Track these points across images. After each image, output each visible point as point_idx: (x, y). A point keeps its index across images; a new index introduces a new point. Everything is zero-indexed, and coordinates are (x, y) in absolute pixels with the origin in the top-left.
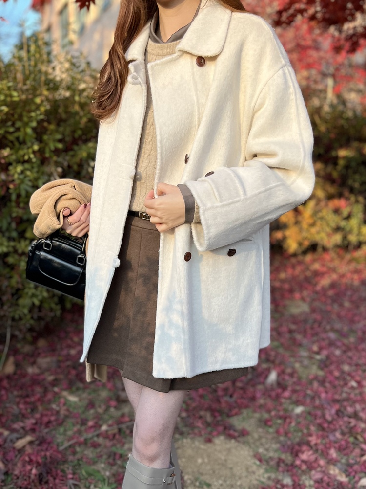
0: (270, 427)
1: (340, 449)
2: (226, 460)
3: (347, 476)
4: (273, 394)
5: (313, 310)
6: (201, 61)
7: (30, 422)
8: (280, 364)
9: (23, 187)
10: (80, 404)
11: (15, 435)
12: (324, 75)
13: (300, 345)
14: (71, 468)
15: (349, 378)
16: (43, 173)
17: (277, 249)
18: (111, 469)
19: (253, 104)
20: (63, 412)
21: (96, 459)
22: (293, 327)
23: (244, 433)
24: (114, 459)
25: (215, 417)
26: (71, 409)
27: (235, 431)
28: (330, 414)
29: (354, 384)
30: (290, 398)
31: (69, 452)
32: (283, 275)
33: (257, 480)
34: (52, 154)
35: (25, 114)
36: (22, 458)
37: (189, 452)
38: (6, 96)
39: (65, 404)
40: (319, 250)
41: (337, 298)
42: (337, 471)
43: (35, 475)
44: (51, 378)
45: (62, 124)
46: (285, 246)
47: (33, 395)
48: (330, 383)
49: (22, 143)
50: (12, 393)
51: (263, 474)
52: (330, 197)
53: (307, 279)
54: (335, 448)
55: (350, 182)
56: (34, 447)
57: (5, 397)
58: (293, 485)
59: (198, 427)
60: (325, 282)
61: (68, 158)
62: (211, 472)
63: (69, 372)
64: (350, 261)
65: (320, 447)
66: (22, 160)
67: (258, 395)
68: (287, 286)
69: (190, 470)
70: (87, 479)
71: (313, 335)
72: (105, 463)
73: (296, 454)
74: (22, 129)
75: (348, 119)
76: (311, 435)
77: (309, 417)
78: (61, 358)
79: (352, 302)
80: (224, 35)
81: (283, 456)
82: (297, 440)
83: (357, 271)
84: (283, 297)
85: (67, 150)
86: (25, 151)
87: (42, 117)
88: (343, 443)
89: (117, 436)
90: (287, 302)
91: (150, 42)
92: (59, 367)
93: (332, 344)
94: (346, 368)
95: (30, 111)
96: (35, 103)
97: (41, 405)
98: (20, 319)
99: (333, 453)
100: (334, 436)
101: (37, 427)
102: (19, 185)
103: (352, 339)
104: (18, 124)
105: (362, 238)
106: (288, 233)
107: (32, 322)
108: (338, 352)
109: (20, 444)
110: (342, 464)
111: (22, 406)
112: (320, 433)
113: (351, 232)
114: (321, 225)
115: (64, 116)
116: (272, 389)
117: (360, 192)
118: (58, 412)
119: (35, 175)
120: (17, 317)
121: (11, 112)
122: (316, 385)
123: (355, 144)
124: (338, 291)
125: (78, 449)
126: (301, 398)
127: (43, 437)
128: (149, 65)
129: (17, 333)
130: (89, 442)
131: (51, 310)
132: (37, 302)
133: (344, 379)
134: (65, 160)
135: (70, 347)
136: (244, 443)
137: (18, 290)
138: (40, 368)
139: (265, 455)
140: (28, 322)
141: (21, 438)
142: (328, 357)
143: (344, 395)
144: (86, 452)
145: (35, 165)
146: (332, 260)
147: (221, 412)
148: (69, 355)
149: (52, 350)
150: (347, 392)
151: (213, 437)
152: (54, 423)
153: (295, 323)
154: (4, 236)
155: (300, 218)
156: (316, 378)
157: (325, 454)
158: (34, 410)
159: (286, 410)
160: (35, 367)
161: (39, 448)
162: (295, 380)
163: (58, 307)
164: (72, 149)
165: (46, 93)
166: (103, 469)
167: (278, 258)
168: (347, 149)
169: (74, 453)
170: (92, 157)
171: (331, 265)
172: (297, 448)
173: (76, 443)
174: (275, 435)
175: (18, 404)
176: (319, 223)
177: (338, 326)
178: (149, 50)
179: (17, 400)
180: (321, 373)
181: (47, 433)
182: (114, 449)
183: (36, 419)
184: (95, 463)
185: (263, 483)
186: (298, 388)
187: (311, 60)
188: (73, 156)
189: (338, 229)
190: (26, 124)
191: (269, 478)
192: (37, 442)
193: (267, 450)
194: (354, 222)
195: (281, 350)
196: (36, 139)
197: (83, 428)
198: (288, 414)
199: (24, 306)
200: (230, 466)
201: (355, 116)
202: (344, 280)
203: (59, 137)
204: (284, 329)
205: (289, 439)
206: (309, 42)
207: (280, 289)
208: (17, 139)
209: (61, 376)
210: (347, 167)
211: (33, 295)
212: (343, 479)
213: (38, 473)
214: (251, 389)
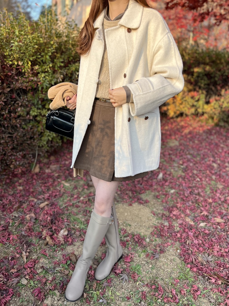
0: (159, 199)
1: (191, 210)
2: (138, 214)
3: (194, 222)
4: (161, 183)
5: (181, 145)
6: (129, 30)
7: (47, 195)
8: (164, 170)
9: (45, 84)
10: (70, 187)
11: (40, 201)
12: (189, 31)
13: (174, 161)
14: (66, 217)
15: (196, 177)
16: (54, 77)
17: (164, 115)
18: (85, 218)
19: (153, 50)
20: (62, 191)
21: (78, 213)
22: (171, 152)
23: (147, 202)
24: (86, 213)
25: (133, 194)
26: (66, 190)
27: (143, 201)
28: (187, 193)
29: (198, 179)
30: (168, 186)
31: (65, 210)
32: (166, 128)
33: (152, 223)
34: (58, 68)
35: (46, 49)
36: (43, 212)
37: (121, 210)
38: (37, 40)
39: (63, 187)
40: (184, 116)
41: (192, 139)
42: (189, 220)
43: (50, 220)
44: (57, 175)
45: (63, 54)
46: (168, 114)
47: (48, 183)
48: (187, 179)
49: (45, 63)
50: (38, 181)
51: (155, 220)
52: (190, 91)
53: (178, 129)
54: (189, 209)
55: (199, 84)
56: (49, 207)
57: (35, 183)
58: (169, 226)
59: (126, 199)
60: (187, 131)
61: (66, 71)
62: (131, 219)
63: (65, 172)
64: (199, 121)
65: (182, 209)
66: (44, 71)
67: (154, 184)
68: (168, 133)
69: (122, 218)
70: (73, 222)
71: (180, 156)
72: (82, 215)
73: (171, 212)
74: (44, 56)
75: (199, 54)
76: (178, 203)
77: (177, 195)
78: (61, 165)
79: (199, 141)
80: (140, 19)
81: (165, 213)
82: (172, 205)
83: (201, 126)
84: (166, 137)
85: (65, 66)
86: (46, 67)
87: (54, 51)
88: (193, 206)
89: (88, 202)
90: (168, 140)
91: (105, 20)
92: (61, 170)
93: (189, 160)
94: (195, 172)
95: (48, 48)
96: (50, 44)
97: (52, 187)
98: (42, 146)
99: (188, 211)
100: (189, 203)
101: (50, 198)
102: (43, 83)
103: (198, 159)
104: (43, 54)
105: (204, 111)
106: (169, 107)
107: (48, 148)
108: (191, 164)
109: (42, 205)
110: (192, 217)
111: (43, 188)
112: (182, 202)
113: (199, 107)
114: (185, 104)
115: (64, 50)
116: (160, 181)
117: (204, 89)
118: (60, 191)
119: (50, 78)
120: (41, 146)
121: (39, 48)
122: (181, 179)
123: (202, 66)
124: (192, 136)
125: (69, 208)
126: (173, 186)
127: (53, 202)
128: (105, 31)
129: (41, 153)
130: (75, 205)
131: (57, 143)
132: (50, 139)
133: (194, 177)
134: (65, 71)
135: (65, 160)
136: (147, 206)
137: (41, 133)
138: (52, 170)
139: (156, 212)
140: (46, 148)
141: (43, 203)
142: (187, 167)
143: (194, 184)
144: (73, 210)
145: (50, 74)
146: (190, 120)
147: (136, 192)
148: (65, 164)
149: (57, 161)
150: (195, 183)
151: (133, 203)
152: (58, 196)
153: (171, 150)
154: (35, 107)
155: (175, 101)
156: (181, 176)
157: (184, 212)
158: (48, 189)
159: (167, 191)
160: (49, 169)
161: (51, 207)
162: (171, 177)
163: (61, 141)
164: (68, 66)
165: (56, 39)
166: (81, 217)
167: (164, 119)
168: (198, 68)
169: (68, 210)
170: (78, 70)
171: (190, 123)
172: (171, 209)
173: (68, 205)
174: (161, 203)
175: (41, 187)
176: (184, 103)
177: (192, 152)
178: (104, 23)
179: (41, 185)
180: (183, 174)
181: (55, 200)
182: (86, 208)
183: (50, 194)
184: (77, 215)
185: (155, 224)
186: (172, 181)
187: (182, 24)
188: (68, 69)
189: (193, 106)
190: (46, 54)
191: (158, 223)
192: (50, 205)
193: (157, 210)
194: (201, 103)
195: (165, 163)
196: (51, 61)
197: (72, 198)
198: (167, 193)
199: (44, 141)
200: (140, 217)
201: (203, 52)
202: (195, 130)
203: (62, 60)
204: (167, 153)
205: (168, 204)
206: (182, 16)
207: (165, 134)
208: (42, 61)
209: (62, 174)
210: (198, 77)
211: (49, 136)
212: (192, 223)
213: (50, 219)
214: (151, 181)
